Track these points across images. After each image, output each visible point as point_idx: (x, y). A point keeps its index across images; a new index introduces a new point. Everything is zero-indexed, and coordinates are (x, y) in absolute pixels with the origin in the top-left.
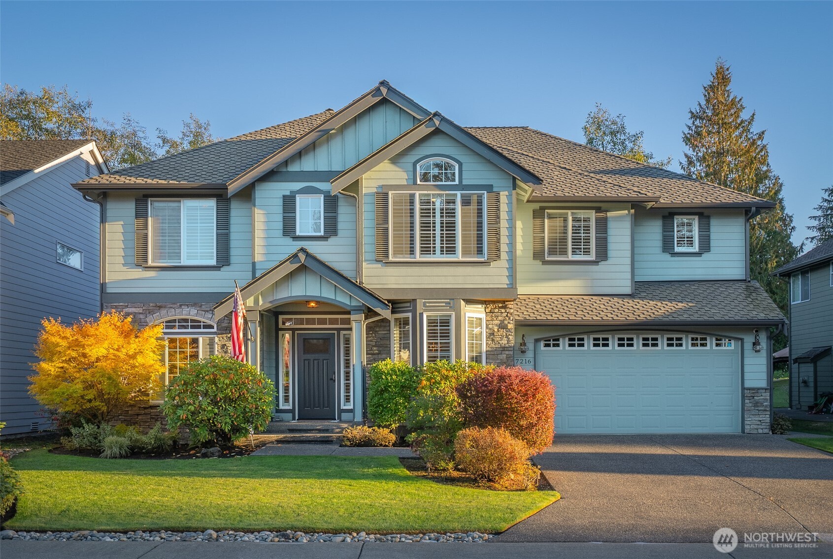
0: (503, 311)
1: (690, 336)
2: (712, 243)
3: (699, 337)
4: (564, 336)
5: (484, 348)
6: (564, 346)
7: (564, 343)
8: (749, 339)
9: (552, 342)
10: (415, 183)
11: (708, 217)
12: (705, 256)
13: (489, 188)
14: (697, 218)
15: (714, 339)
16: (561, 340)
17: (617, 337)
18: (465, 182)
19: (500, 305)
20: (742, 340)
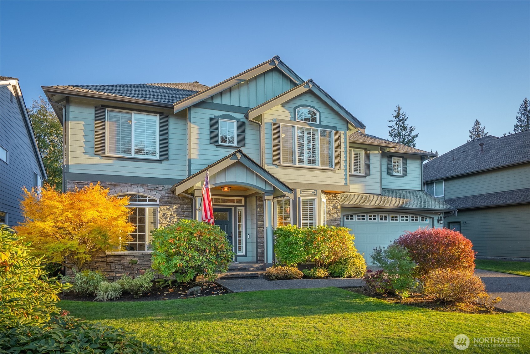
0: (335, 198)
1: (411, 216)
2: (408, 172)
3: (414, 216)
4: (355, 214)
5: (326, 219)
6: (356, 220)
7: (355, 217)
8: (436, 218)
9: (349, 217)
10: (295, 120)
11: (406, 159)
12: (405, 178)
13: (335, 128)
14: (401, 159)
15: (421, 217)
16: (354, 216)
17: (380, 215)
18: (322, 123)
19: (333, 195)
20: (433, 218)
